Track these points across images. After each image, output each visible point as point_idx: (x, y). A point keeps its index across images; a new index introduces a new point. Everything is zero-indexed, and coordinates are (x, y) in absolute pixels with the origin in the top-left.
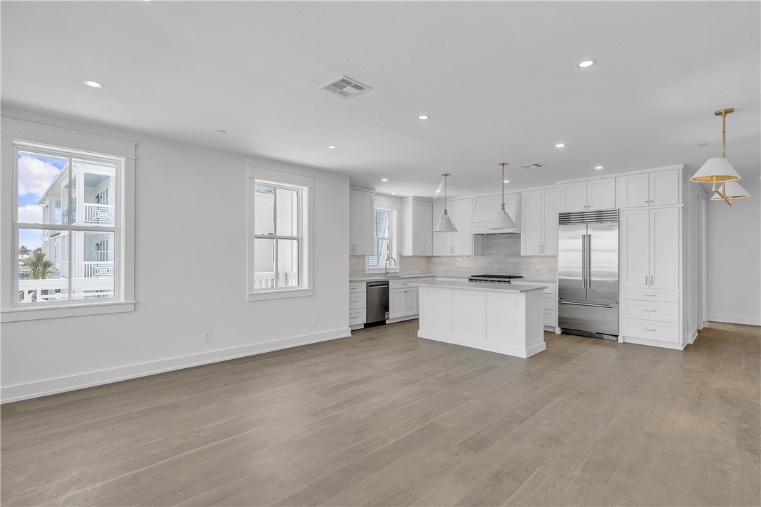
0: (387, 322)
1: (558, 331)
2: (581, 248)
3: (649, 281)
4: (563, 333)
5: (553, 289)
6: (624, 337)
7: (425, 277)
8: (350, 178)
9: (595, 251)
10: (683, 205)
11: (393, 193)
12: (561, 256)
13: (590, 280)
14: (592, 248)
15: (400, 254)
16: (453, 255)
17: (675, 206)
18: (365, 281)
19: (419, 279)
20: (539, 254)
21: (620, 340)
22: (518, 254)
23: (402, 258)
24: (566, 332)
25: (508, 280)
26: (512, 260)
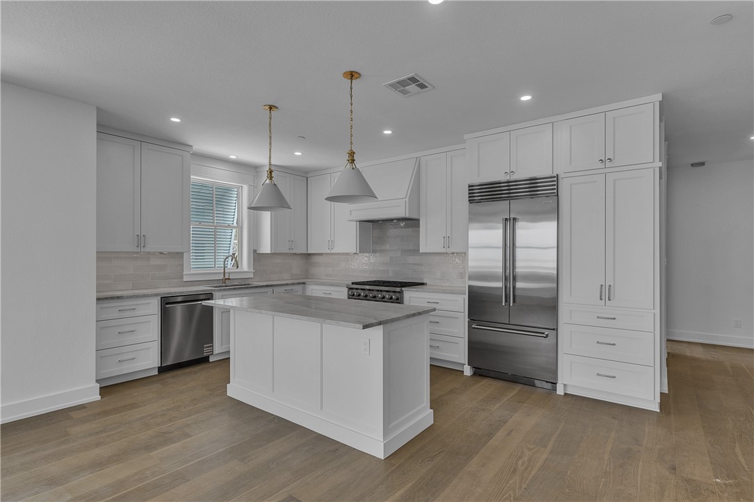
0: (212, 359)
1: (468, 371)
2: (501, 244)
3: (606, 293)
4: (475, 374)
5: (461, 303)
6: (565, 385)
7: (287, 284)
8: (97, 108)
9: (522, 247)
10: (660, 164)
11: (233, 157)
12: (472, 254)
13: (514, 287)
14: (518, 244)
15: (255, 251)
16: (332, 252)
17: (649, 165)
18: (157, 295)
19: (276, 289)
20: (443, 250)
21: (560, 391)
22: (416, 251)
23: (257, 257)
24: (479, 373)
25: (398, 289)
26: (412, 259)
